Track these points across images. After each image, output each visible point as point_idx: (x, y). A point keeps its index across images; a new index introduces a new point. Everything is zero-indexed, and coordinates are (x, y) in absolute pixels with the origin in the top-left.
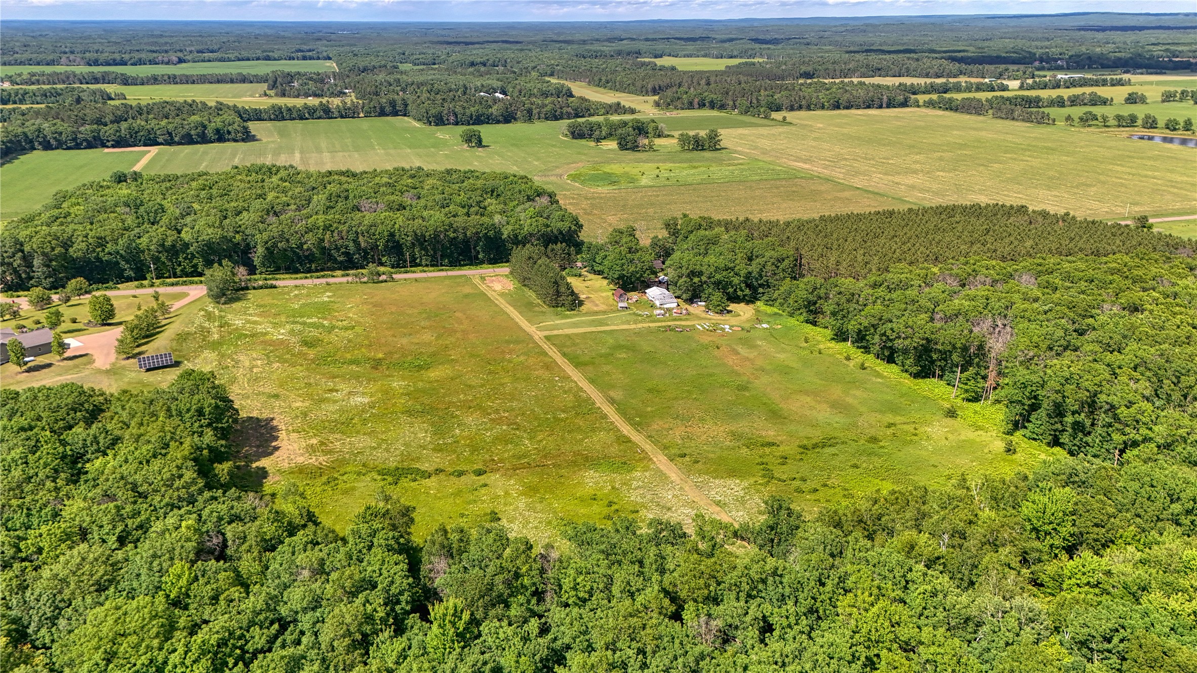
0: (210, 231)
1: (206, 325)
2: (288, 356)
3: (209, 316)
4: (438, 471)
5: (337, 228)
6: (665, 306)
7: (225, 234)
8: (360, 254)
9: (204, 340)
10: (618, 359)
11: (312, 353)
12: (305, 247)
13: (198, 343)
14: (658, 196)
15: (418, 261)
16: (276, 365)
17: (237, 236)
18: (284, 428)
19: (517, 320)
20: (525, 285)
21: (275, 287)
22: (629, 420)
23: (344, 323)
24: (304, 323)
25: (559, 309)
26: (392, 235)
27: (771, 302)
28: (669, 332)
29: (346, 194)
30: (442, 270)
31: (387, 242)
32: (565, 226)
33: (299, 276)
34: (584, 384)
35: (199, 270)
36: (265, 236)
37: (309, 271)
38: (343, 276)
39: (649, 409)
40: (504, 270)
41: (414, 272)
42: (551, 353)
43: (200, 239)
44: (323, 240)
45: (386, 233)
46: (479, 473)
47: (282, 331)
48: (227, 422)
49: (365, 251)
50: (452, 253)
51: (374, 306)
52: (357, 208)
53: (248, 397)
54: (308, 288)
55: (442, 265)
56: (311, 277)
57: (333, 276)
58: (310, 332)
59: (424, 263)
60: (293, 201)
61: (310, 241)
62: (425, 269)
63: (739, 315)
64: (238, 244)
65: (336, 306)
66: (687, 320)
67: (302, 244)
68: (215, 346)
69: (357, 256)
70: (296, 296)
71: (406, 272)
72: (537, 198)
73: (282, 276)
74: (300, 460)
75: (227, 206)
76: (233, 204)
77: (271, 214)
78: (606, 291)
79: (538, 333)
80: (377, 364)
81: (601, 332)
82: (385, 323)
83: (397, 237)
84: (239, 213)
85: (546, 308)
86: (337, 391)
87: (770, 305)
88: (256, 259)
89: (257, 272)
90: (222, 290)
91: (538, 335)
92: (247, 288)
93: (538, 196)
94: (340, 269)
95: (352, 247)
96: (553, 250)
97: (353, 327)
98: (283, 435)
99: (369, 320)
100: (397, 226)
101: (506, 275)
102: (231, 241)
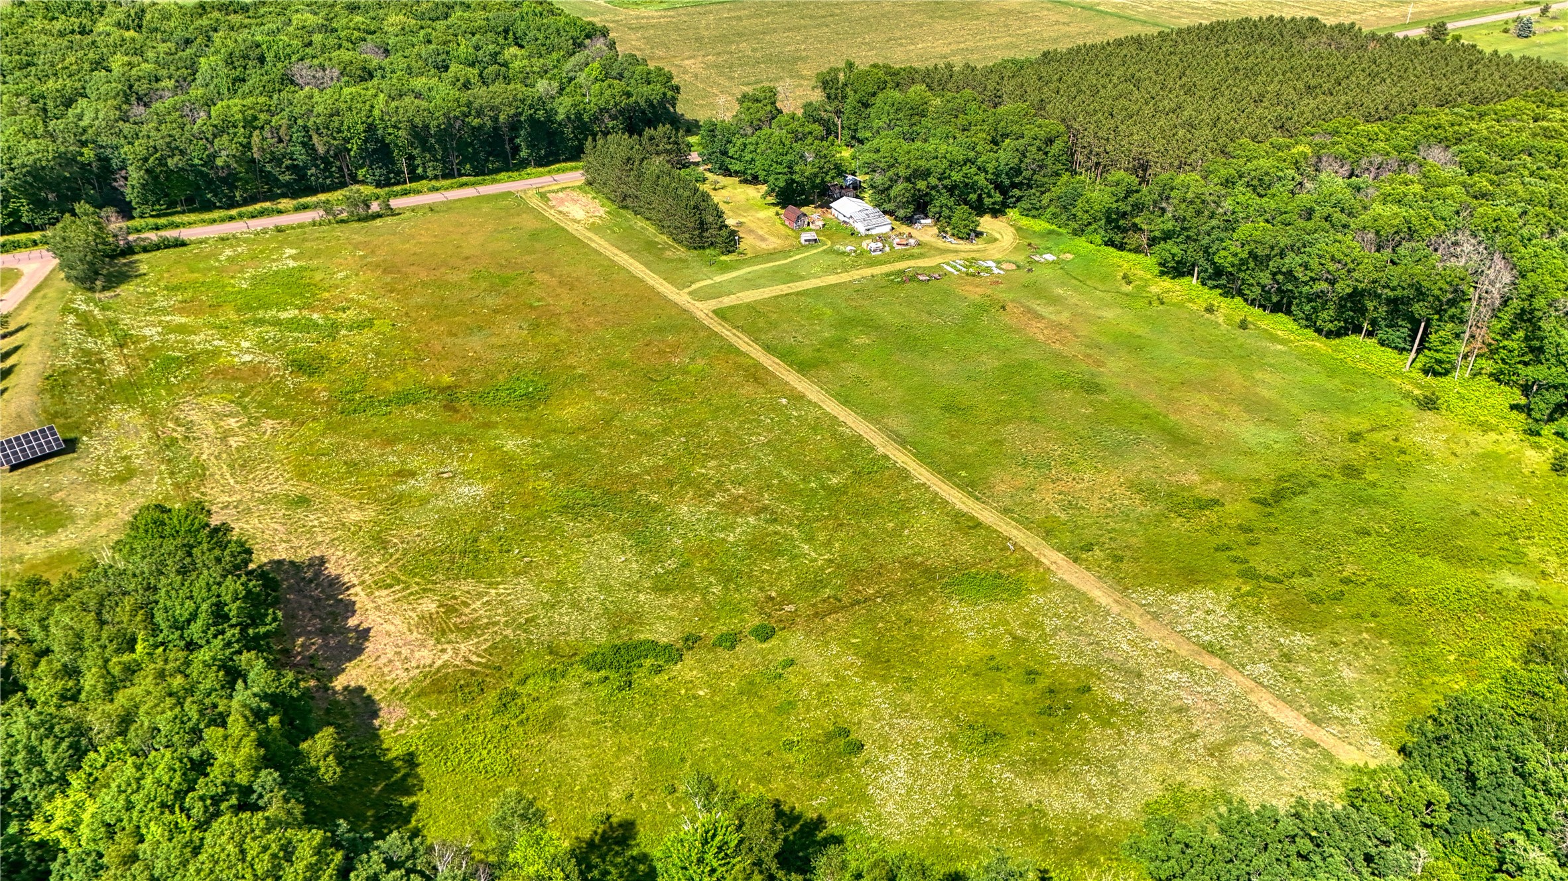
0: (32, 145)
1: (90, 345)
2: (280, 400)
3: (87, 324)
4: (691, 641)
5: (268, 122)
6: (874, 232)
7: (62, 149)
8: (317, 166)
9: (101, 383)
10: (857, 348)
11: (321, 387)
12: (219, 162)
13: (92, 389)
14: (740, 18)
15: (420, 171)
16: (268, 424)
17: (85, 150)
18: (356, 581)
19: (651, 282)
20: (626, 207)
21: (184, 244)
22: (949, 475)
23: (351, 313)
24: (277, 323)
25: (708, 251)
26: (371, 128)
27: (1034, 211)
28: (909, 285)
29: (258, 51)
30: (465, 184)
31: (365, 142)
32: (654, 91)
33: (216, 214)
34: (832, 407)
35: (24, 220)
36: (140, 147)
37: (232, 205)
38: (297, 209)
39: (970, 449)
40: (571, 176)
41: (419, 192)
42: (744, 348)
43: (16, 163)
44: (248, 147)
45: (361, 128)
46: (765, 634)
47: (245, 345)
48: (275, 619)
49: (324, 160)
50: (476, 153)
51: (385, 271)
52: (288, 80)
53: (249, 511)
54: (245, 241)
55: (461, 175)
56: (241, 216)
57: (280, 212)
58: (296, 340)
59: (430, 173)
60: (165, 72)
61: (226, 152)
62: (433, 183)
63: (996, 240)
64: (90, 164)
65: (318, 276)
66: (921, 256)
67: (213, 156)
68: (128, 391)
69: (313, 170)
70: (230, 259)
71: (406, 193)
72: (587, 42)
73: (185, 218)
74: (425, 656)
75: (40, 88)
76: (51, 83)
77: (133, 99)
78: (760, 208)
79: (698, 304)
80: (449, 398)
81: (798, 294)
82: (422, 308)
83: (380, 132)
84: (69, 103)
85: (682, 252)
86: (413, 474)
87: (1034, 217)
88: (128, 190)
89: (135, 213)
90: (91, 264)
91: (702, 310)
92: (129, 250)
93: (588, 36)
94: (284, 196)
95: (301, 156)
96: (651, 138)
97: (370, 323)
98: (358, 595)
99: (388, 303)
100: (376, 112)
101: (580, 188)
102: (74, 160)
